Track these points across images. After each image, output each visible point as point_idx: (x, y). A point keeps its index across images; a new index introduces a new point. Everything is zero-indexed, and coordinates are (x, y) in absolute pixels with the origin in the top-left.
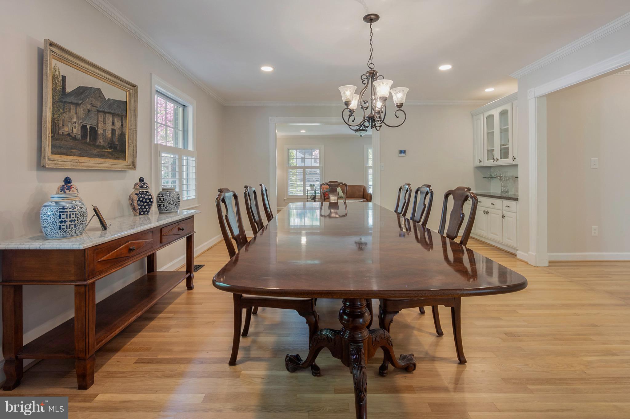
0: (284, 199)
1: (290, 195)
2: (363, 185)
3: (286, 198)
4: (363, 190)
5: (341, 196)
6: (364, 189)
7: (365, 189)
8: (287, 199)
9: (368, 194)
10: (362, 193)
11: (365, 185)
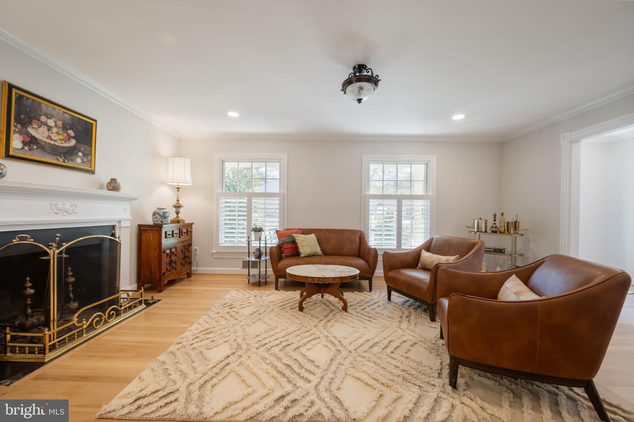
0: (213, 253)
1: (222, 245)
2: (359, 229)
3: (215, 252)
4: (357, 239)
5: (316, 253)
6: (360, 238)
7: (362, 238)
8: (217, 253)
9: (370, 249)
10: (356, 246)
11: (362, 230)
